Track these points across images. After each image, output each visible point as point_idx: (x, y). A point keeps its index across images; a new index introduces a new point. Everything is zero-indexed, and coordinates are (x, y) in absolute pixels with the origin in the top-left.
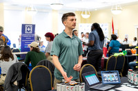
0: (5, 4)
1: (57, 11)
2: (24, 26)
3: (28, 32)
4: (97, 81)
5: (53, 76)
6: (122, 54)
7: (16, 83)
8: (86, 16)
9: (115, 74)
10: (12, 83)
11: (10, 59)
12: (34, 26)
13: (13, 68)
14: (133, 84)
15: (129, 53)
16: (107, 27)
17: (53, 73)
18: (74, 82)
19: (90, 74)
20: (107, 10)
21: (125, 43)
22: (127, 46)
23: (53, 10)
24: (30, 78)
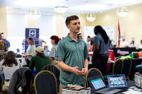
0: (7, 8)
1: (61, 14)
2: (27, 30)
3: (32, 37)
4: (103, 85)
5: (58, 81)
6: (129, 57)
7: (20, 89)
8: (91, 19)
9: (121, 78)
10: (16, 89)
12: (38, 30)
13: (17, 73)
14: (140, 88)
15: (136, 56)
16: (113, 30)
17: (58, 78)
18: (80, 87)
19: (95, 78)
20: (113, 12)
21: (131, 46)
22: (134, 49)
23: (57, 14)
24: (34, 84)
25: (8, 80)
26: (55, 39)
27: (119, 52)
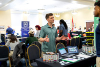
0: (11, 10)
1: (41, 13)
2: (23, 22)
3: (25, 26)
4: (66, 52)
5: (41, 50)
6: (78, 36)
7: (19, 55)
8: (58, 16)
9: (75, 48)
10: (17, 55)
11: (15, 41)
12: (28, 22)
13: (17, 46)
14: (85, 53)
15: (82, 36)
16: (70, 22)
17: (40, 49)
18: (53, 53)
19: (61, 48)
20: (69, 12)
21: (79, 31)
22: (81, 32)
23: (39, 13)
24: (27, 52)
25: (12, 51)
26: (38, 27)
27: (73, 34)
